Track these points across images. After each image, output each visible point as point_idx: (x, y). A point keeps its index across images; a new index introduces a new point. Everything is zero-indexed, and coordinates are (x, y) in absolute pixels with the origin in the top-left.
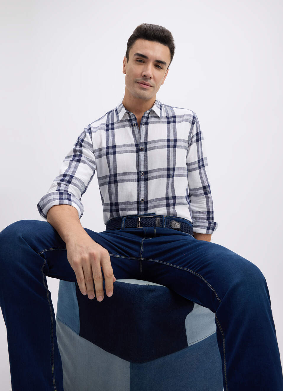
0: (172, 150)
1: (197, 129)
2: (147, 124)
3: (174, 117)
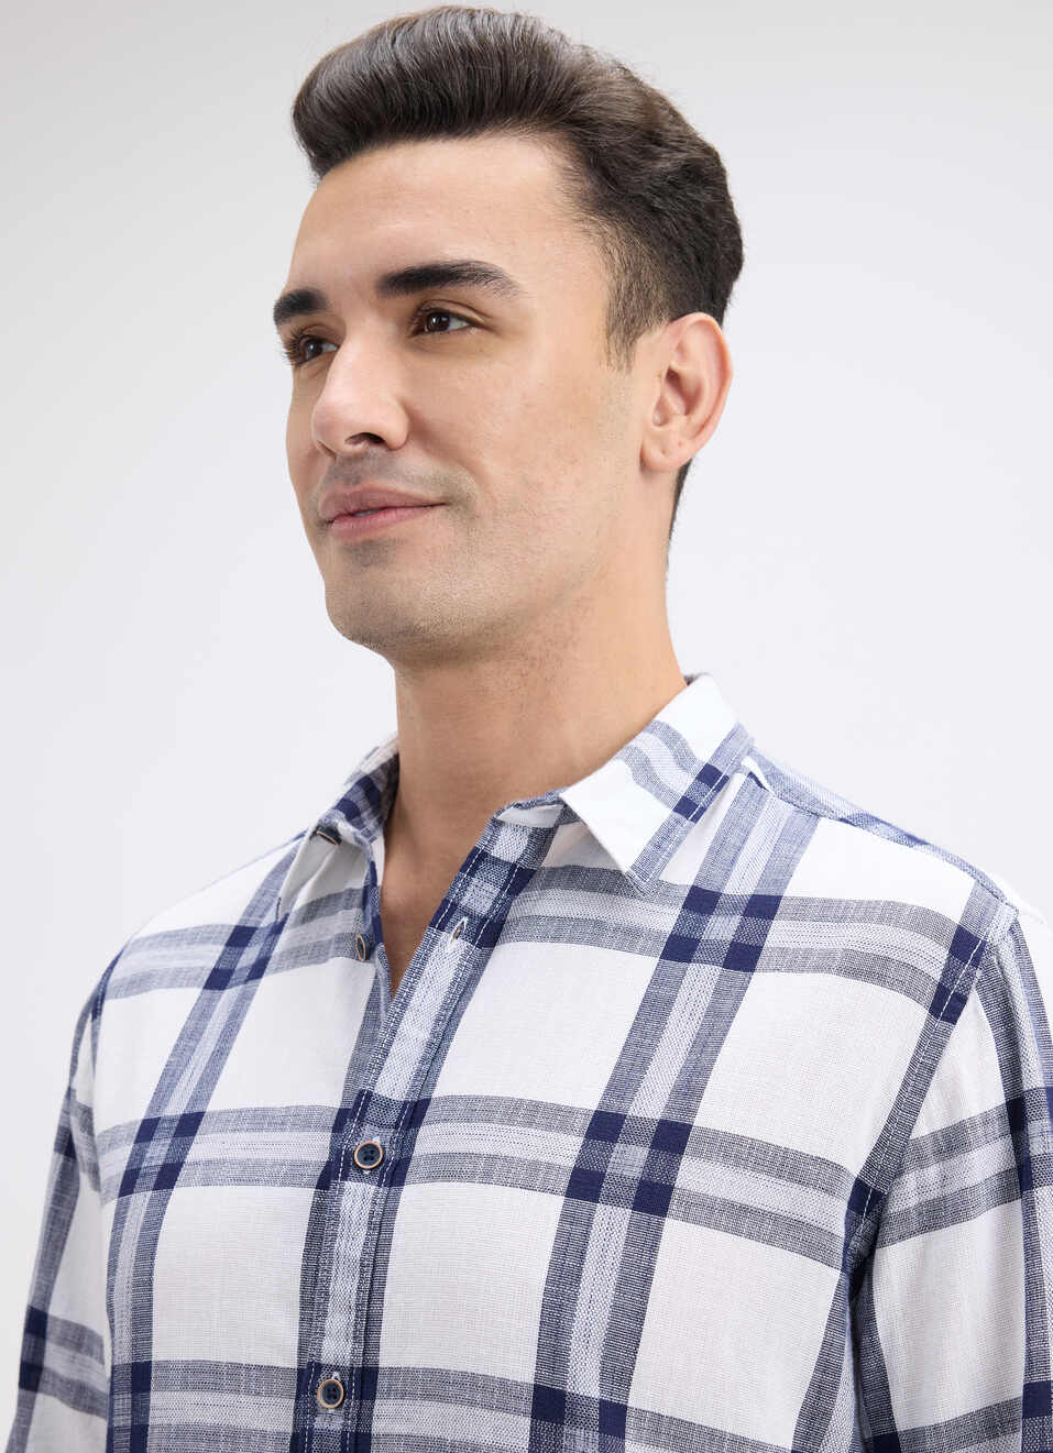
0: (611, 1222)
1: (1012, 1068)
2: (489, 934)
3: (763, 907)
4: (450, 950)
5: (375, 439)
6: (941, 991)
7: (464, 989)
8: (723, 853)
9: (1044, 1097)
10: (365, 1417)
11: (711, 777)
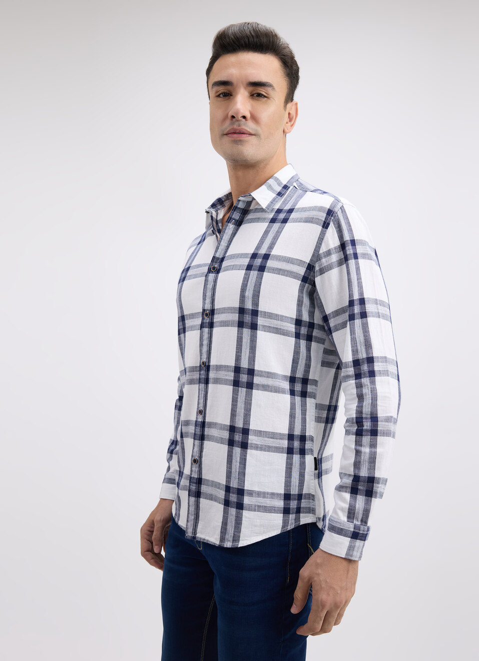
0: (254, 274)
1: (341, 236)
2: (239, 224)
3: (291, 211)
4: (231, 227)
5: (244, 117)
6: (325, 222)
7: (234, 234)
8: (285, 203)
9: (349, 242)
10: (212, 319)
11: (286, 187)
